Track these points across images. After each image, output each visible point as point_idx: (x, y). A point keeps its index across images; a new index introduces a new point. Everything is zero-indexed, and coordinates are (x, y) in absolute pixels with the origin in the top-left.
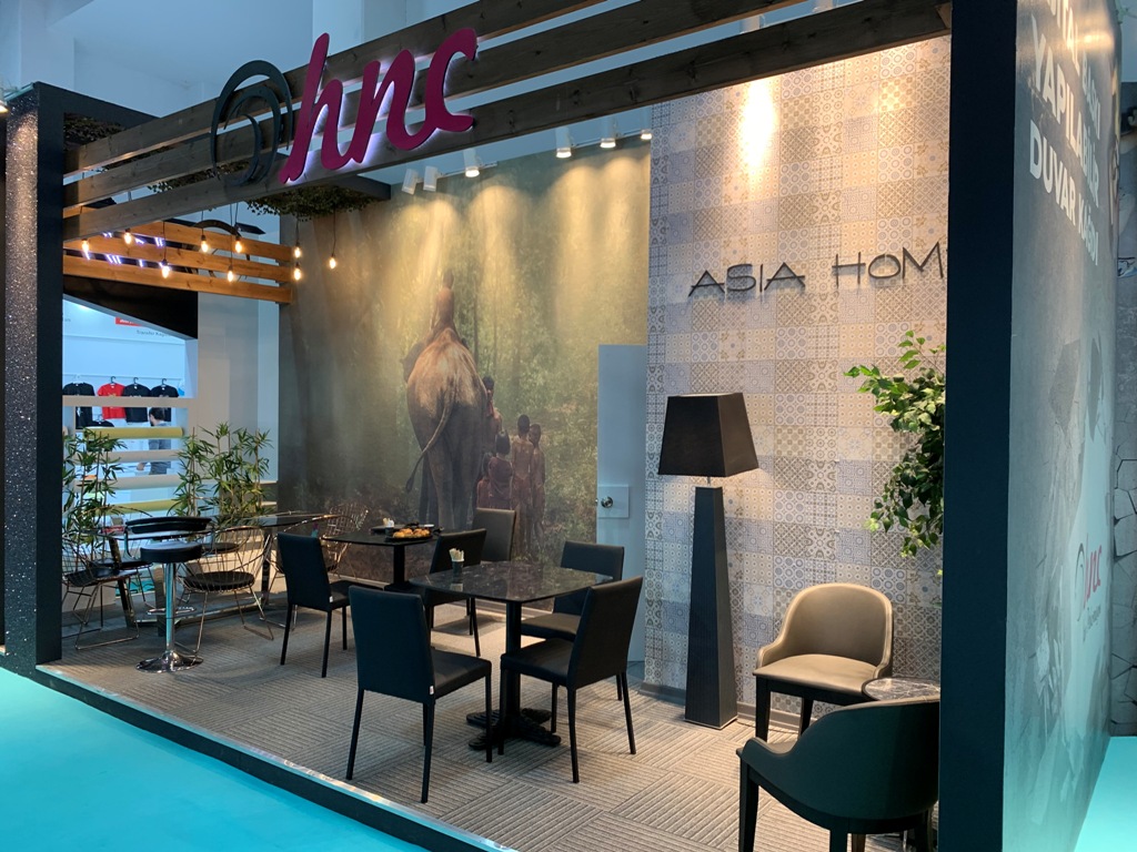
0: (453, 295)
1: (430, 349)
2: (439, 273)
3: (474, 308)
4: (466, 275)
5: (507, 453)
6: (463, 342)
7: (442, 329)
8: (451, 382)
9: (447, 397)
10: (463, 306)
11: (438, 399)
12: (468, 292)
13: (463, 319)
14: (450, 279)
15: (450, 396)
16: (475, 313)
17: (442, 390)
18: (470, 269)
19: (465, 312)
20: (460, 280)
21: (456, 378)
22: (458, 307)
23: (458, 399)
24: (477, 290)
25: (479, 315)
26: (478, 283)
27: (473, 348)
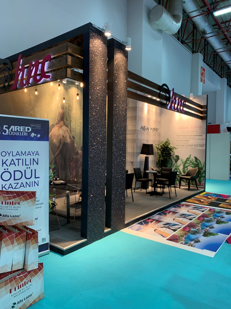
0: (64, 112)
1: (57, 127)
2: (60, 105)
3: (70, 117)
4: (67, 108)
5: (78, 155)
6: (67, 126)
7: (61, 121)
8: (63, 137)
9: (62, 141)
10: (67, 116)
11: (59, 141)
12: (68, 112)
13: (67, 119)
14: (63, 107)
15: (63, 141)
16: (70, 119)
17: (60, 138)
18: (69, 107)
19: (67, 118)
20: (66, 109)
21: (65, 135)
22: (65, 116)
23: (65, 141)
24: (71, 113)
25: (71, 119)
26: (71, 111)
27: (69, 128)
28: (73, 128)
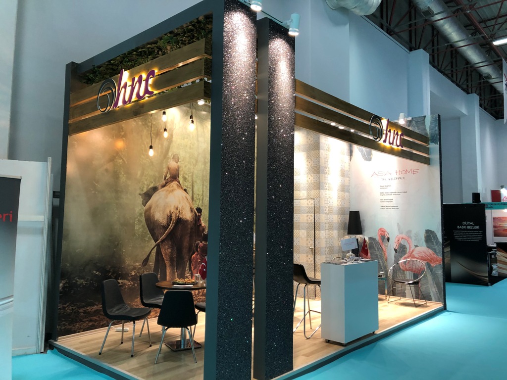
28: (198, 195)
